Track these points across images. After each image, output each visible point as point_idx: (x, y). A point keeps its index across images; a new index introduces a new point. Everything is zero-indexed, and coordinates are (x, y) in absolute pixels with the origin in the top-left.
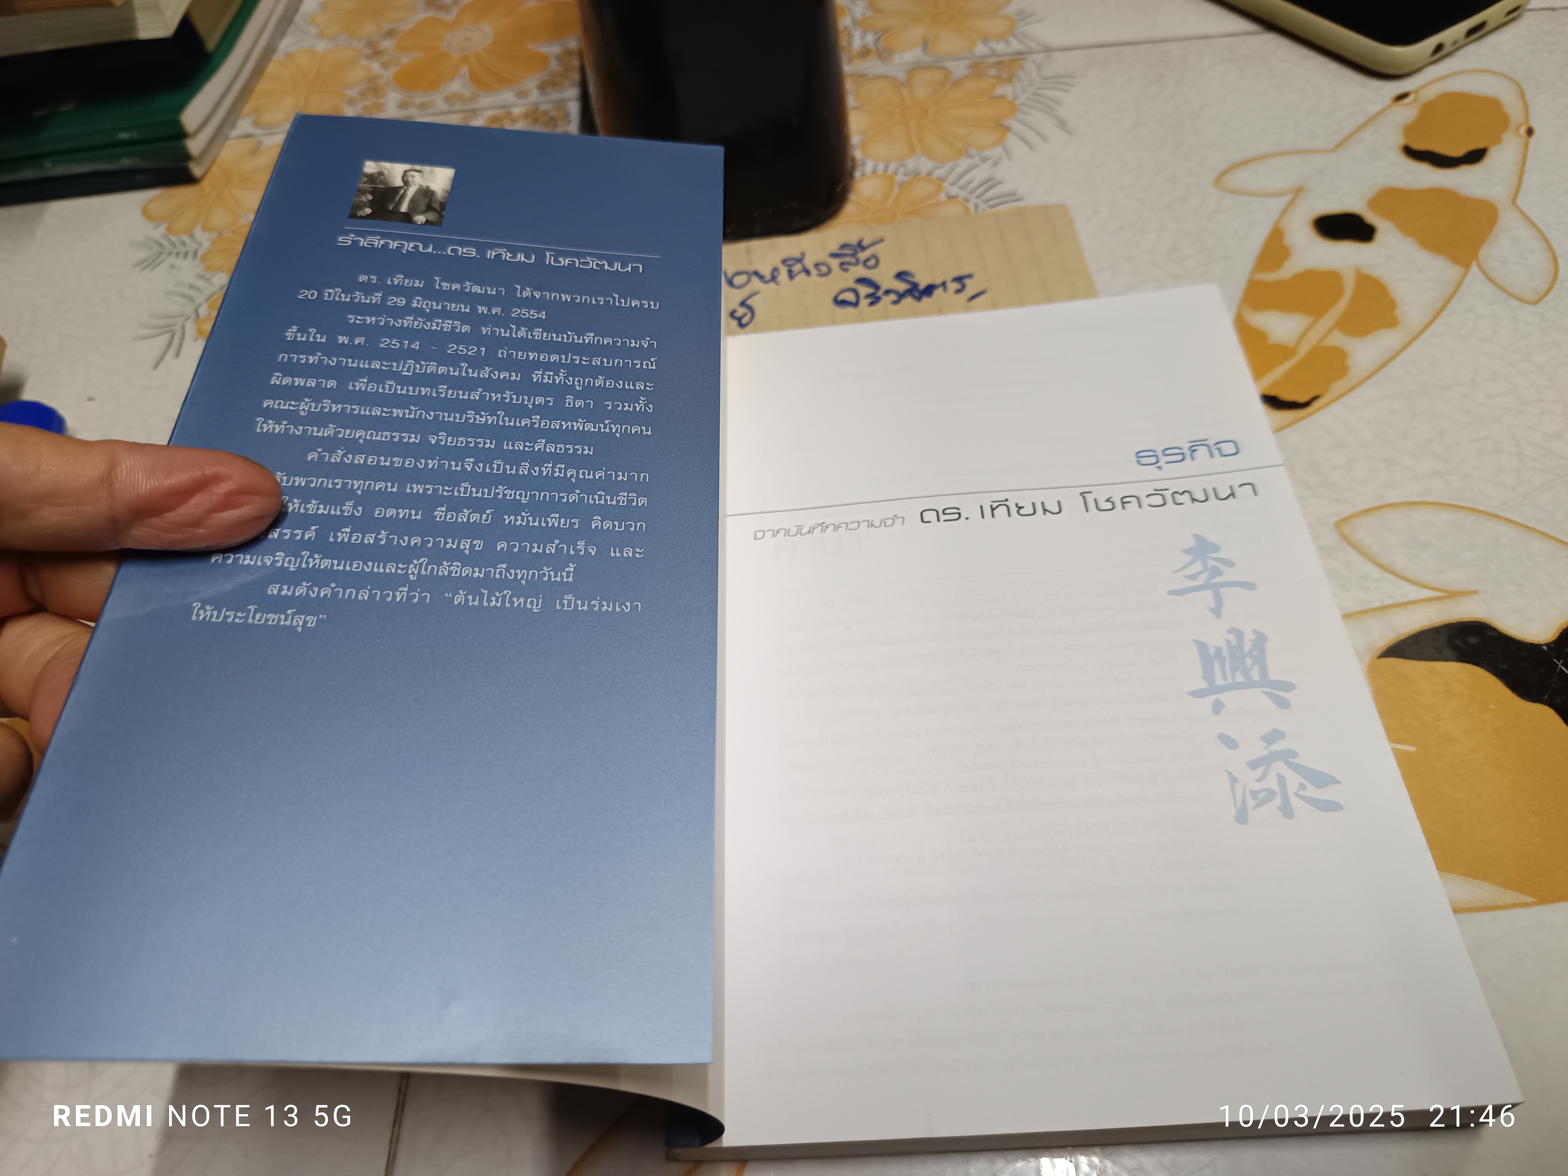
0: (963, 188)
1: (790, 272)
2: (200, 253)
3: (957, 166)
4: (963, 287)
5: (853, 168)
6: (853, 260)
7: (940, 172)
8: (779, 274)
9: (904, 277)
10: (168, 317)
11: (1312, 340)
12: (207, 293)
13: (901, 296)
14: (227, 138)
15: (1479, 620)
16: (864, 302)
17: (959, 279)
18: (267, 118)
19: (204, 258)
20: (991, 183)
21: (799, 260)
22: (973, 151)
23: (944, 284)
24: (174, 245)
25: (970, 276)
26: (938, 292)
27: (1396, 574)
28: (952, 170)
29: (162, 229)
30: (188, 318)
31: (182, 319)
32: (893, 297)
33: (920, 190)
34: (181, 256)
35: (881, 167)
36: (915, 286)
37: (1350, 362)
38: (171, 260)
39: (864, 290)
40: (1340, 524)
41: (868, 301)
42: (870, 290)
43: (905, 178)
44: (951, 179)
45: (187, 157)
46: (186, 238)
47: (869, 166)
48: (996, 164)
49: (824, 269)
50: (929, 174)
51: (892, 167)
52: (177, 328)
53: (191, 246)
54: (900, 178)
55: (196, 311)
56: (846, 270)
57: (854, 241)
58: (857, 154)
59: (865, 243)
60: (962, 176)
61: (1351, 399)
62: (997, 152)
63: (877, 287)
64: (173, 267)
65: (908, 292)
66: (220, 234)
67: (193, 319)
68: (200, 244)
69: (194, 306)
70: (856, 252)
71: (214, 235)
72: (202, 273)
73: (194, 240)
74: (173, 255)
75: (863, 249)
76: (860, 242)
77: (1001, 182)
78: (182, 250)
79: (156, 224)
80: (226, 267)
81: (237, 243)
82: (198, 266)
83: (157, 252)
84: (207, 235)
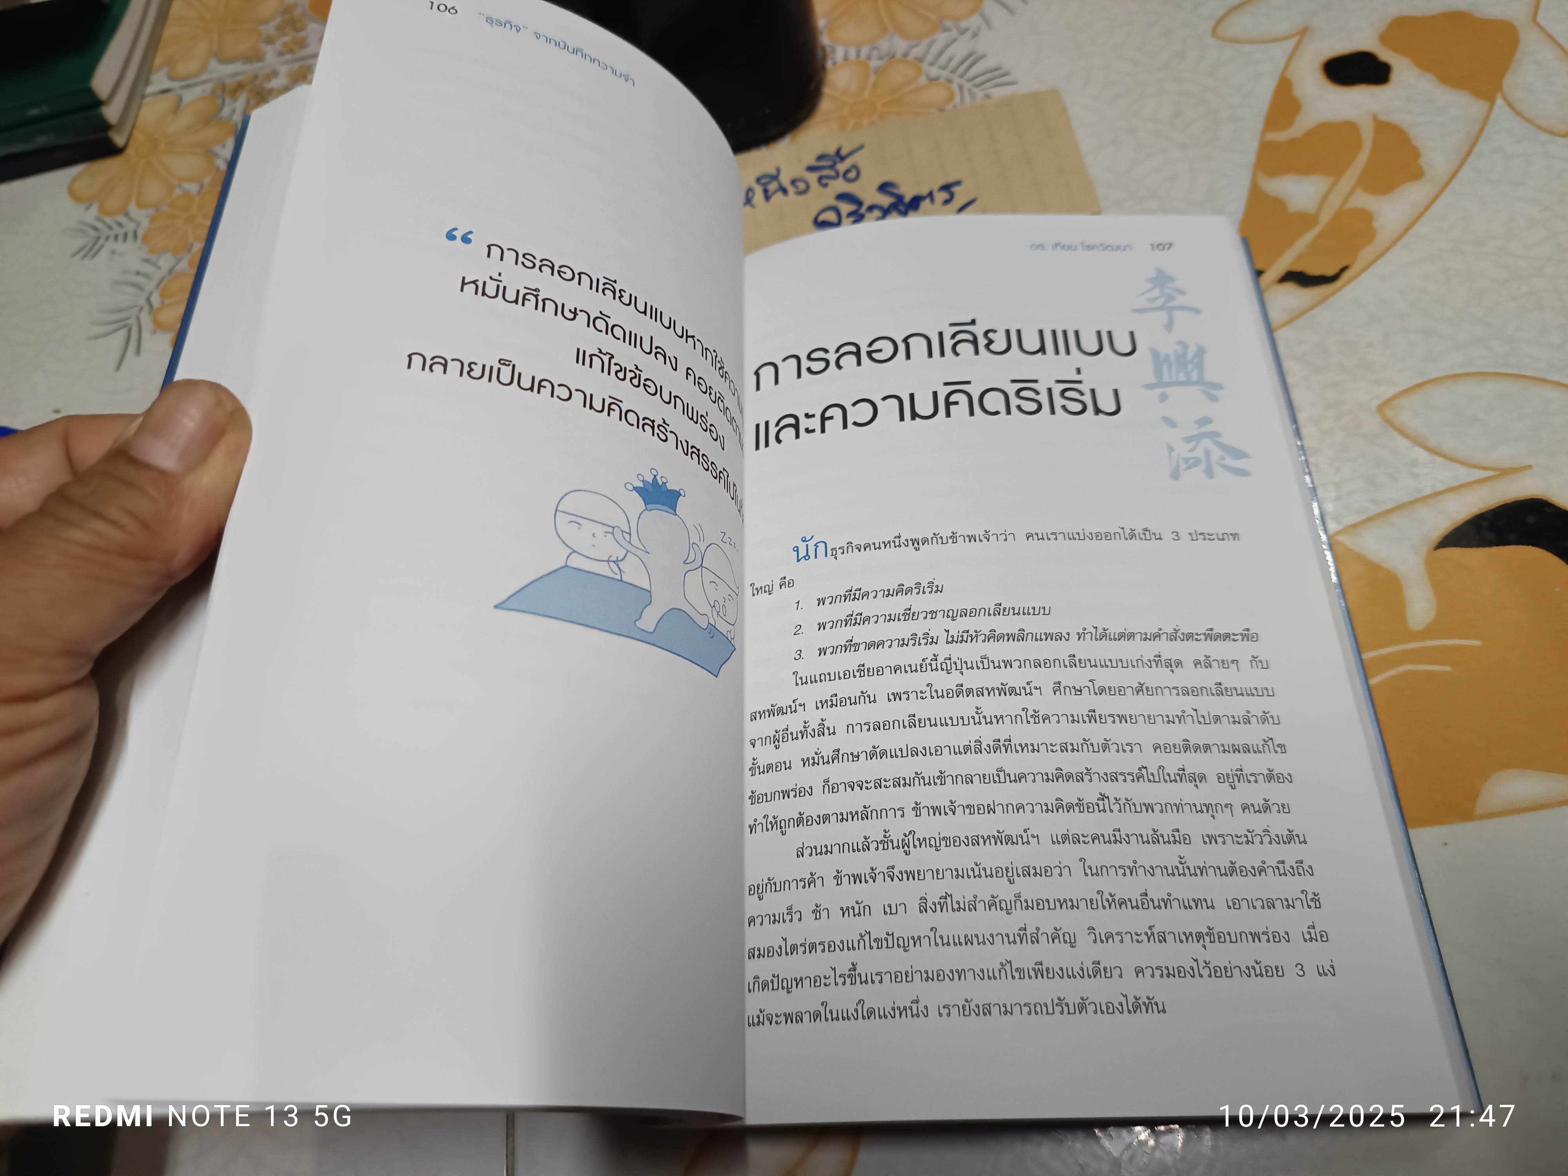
0: (943, 68)
1: (765, 191)
2: (140, 233)
3: (933, 42)
4: (952, 196)
6: (832, 173)
7: (917, 52)
8: (754, 194)
9: (889, 189)
10: (120, 310)
11: (1334, 202)
12: (156, 279)
13: (887, 210)
14: (143, 97)
15: (1535, 497)
16: (847, 221)
17: (946, 188)
18: (182, 69)
19: (145, 239)
20: (972, 58)
21: (775, 177)
22: (948, 23)
23: (931, 195)
24: (110, 228)
25: (958, 183)
26: (925, 204)
28: (929, 47)
29: (94, 210)
30: (141, 309)
31: (135, 310)
32: (877, 213)
33: (898, 74)
34: (120, 238)
35: (852, 54)
36: (900, 198)
37: (1375, 224)
38: (111, 245)
39: (846, 208)
40: (1383, 408)
41: (851, 219)
42: (852, 207)
43: (880, 63)
44: (929, 58)
45: (106, 126)
46: (121, 218)
47: (839, 53)
48: (975, 35)
49: (802, 186)
50: (905, 55)
51: (865, 51)
52: (133, 322)
53: (130, 227)
54: (874, 63)
55: (148, 300)
56: (825, 185)
57: (832, 150)
58: (825, 40)
59: (844, 152)
60: (941, 53)
61: (1380, 267)
62: (974, 21)
63: (859, 203)
64: (113, 253)
65: (894, 207)
66: (157, 210)
67: (146, 309)
68: (138, 224)
69: (145, 294)
70: (835, 163)
71: (152, 211)
72: (147, 256)
73: (131, 219)
74: (112, 239)
75: (842, 159)
76: (838, 152)
77: (983, 56)
78: (121, 232)
79: (86, 205)
80: (170, 247)
81: (177, 217)
82: (140, 248)
83: (94, 237)
84: (143, 212)
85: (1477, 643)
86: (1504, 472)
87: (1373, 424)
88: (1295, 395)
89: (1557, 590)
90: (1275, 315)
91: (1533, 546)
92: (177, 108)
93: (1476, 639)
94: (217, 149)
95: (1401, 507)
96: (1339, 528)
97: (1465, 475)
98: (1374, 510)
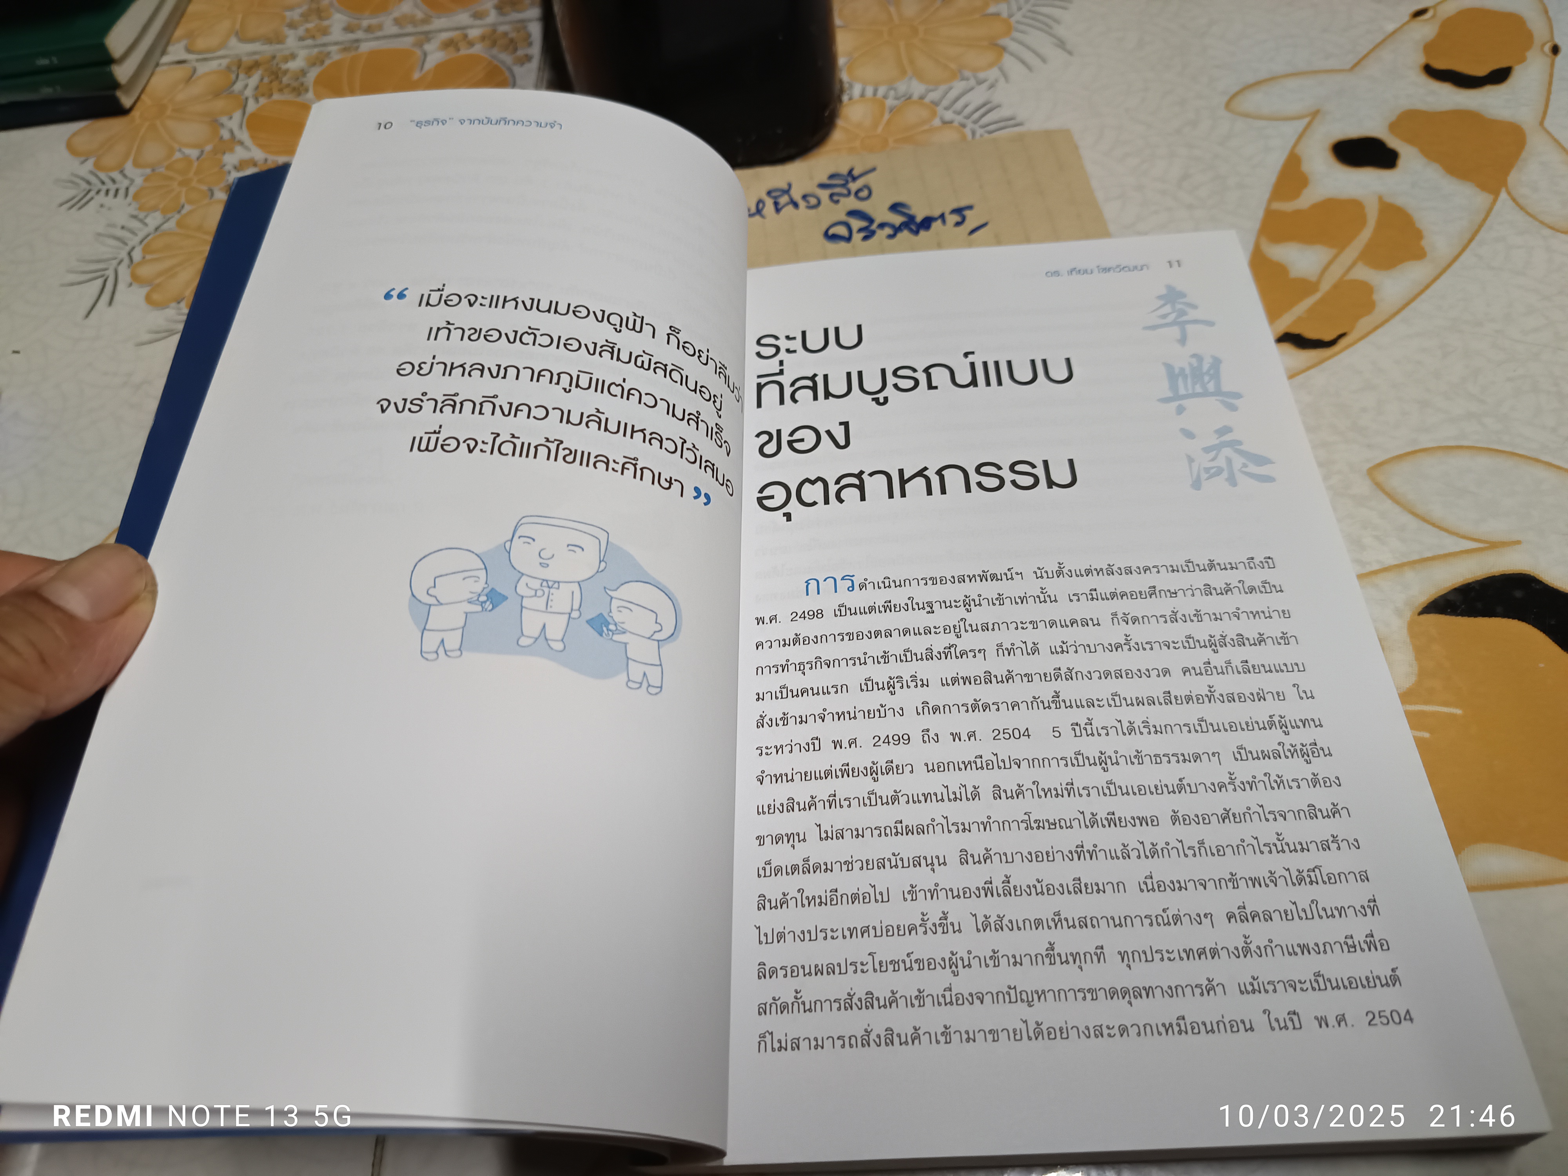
0: (959, 113)
1: (776, 204)
2: (132, 191)
3: (951, 88)
4: (964, 219)
5: (842, 91)
6: (845, 191)
7: (933, 96)
8: (764, 205)
9: (900, 209)
10: (99, 261)
12: (141, 235)
13: (897, 230)
14: (157, 65)
15: (1524, 573)
16: (857, 237)
17: (958, 211)
18: (201, 43)
19: (136, 197)
20: (988, 107)
21: (787, 192)
22: (967, 73)
23: (942, 216)
24: (103, 183)
25: (970, 207)
26: (937, 225)
27: (1433, 525)
28: (946, 93)
29: (90, 164)
30: (121, 262)
31: (115, 262)
32: (888, 231)
33: (913, 115)
34: (112, 193)
35: (869, 91)
36: (911, 218)
37: (1375, 297)
38: (100, 199)
39: (856, 224)
40: (1373, 471)
41: (862, 235)
42: (863, 224)
43: (896, 102)
44: (945, 103)
45: (115, 85)
46: (116, 175)
47: (857, 90)
48: (992, 86)
49: (813, 201)
50: (922, 98)
51: (881, 91)
52: (111, 273)
53: (123, 183)
54: (890, 102)
56: (837, 202)
57: (844, 171)
58: (844, 76)
59: (856, 173)
60: (957, 99)
61: (1377, 338)
62: (993, 74)
63: (870, 220)
64: (102, 206)
65: (905, 226)
66: (153, 170)
67: (126, 262)
68: (132, 181)
69: (128, 248)
70: (847, 182)
71: (148, 171)
72: (135, 213)
73: (125, 176)
74: (103, 193)
75: (854, 179)
76: (850, 172)
77: (998, 106)
78: (113, 188)
79: (82, 159)
80: (161, 206)
81: (171, 178)
82: (130, 205)
83: (84, 190)
84: (139, 171)
85: (1456, 711)
86: (1493, 545)
87: (1363, 486)
92: (190, 79)
93: (1457, 707)
94: (224, 120)
95: (1386, 569)
97: (1453, 544)
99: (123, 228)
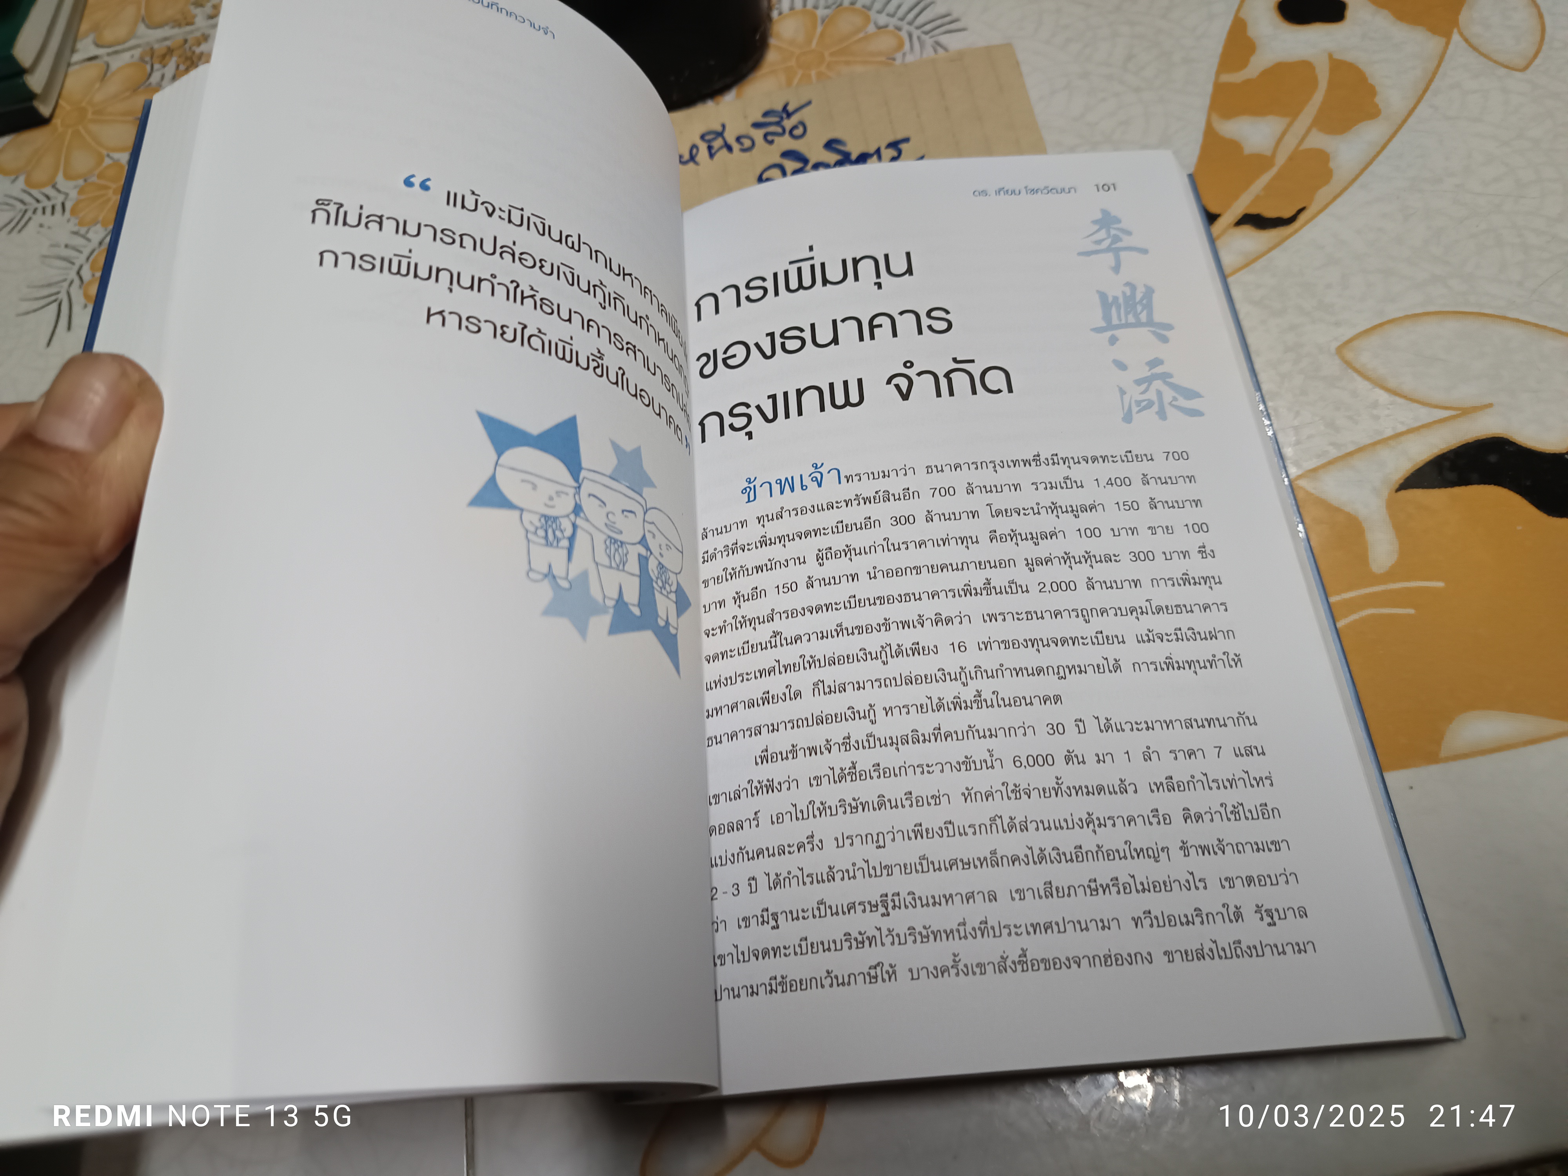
0: (892, 15)
1: (710, 148)
2: (68, 206)
4: (901, 150)
6: (778, 129)
8: (698, 150)
9: (834, 146)
10: (49, 285)
12: (86, 252)
13: (834, 166)
14: (69, 65)
15: (1497, 436)
17: (894, 145)
18: (109, 35)
19: (73, 211)
21: (720, 134)
23: (878, 152)
24: (38, 201)
25: (906, 140)
26: (873, 159)
27: (1405, 397)
29: (21, 183)
30: (71, 283)
31: (66, 284)
32: (824, 168)
33: (845, 23)
34: (48, 211)
36: (848, 153)
37: (1332, 165)
38: (38, 218)
39: (791, 164)
40: (1342, 350)
41: (795, 174)
42: (797, 164)
43: (827, 12)
45: (31, 96)
46: (49, 191)
49: (747, 143)
52: (63, 296)
53: (59, 199)
54: (820, 12)
55: (78, 273)
56: (771, 142)
57: (778, 106)
59: (791, 107)
61: (1336, 208)
63: (805, 160)
64: (41, 226)
65: (841, 161)
66: (85, 181)
67: (77, 282)
68: (67, 195)
69: (76, 268)
70: (781, 119)
71: (81, 182)
72: (76, 229)
73: (59, 191)
74: (39, 212)
75: (789, 115)
76: (784, 107)
78: (48, 204)
79: (13, 177)
80: (101, 218)
81: (106, 188)
82: (68, 221)
83: (20, 211)
84: (72, 184)
85: (1440, 584)
86: (1465, 412)
87: (1333, 366)
88: (1251, 340)
89: (1519, 528)
90: (1228, 259)
91: (1495, 485)
92: (104, 76)
93: (1438, 580)
95: (1361, 450)
96: (1300, 472)
97: (1425, 415)
98: (1334, 453)
99: (66, 246)
